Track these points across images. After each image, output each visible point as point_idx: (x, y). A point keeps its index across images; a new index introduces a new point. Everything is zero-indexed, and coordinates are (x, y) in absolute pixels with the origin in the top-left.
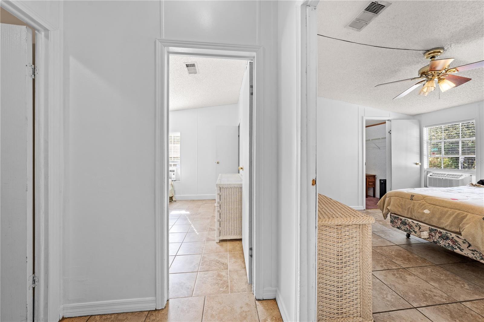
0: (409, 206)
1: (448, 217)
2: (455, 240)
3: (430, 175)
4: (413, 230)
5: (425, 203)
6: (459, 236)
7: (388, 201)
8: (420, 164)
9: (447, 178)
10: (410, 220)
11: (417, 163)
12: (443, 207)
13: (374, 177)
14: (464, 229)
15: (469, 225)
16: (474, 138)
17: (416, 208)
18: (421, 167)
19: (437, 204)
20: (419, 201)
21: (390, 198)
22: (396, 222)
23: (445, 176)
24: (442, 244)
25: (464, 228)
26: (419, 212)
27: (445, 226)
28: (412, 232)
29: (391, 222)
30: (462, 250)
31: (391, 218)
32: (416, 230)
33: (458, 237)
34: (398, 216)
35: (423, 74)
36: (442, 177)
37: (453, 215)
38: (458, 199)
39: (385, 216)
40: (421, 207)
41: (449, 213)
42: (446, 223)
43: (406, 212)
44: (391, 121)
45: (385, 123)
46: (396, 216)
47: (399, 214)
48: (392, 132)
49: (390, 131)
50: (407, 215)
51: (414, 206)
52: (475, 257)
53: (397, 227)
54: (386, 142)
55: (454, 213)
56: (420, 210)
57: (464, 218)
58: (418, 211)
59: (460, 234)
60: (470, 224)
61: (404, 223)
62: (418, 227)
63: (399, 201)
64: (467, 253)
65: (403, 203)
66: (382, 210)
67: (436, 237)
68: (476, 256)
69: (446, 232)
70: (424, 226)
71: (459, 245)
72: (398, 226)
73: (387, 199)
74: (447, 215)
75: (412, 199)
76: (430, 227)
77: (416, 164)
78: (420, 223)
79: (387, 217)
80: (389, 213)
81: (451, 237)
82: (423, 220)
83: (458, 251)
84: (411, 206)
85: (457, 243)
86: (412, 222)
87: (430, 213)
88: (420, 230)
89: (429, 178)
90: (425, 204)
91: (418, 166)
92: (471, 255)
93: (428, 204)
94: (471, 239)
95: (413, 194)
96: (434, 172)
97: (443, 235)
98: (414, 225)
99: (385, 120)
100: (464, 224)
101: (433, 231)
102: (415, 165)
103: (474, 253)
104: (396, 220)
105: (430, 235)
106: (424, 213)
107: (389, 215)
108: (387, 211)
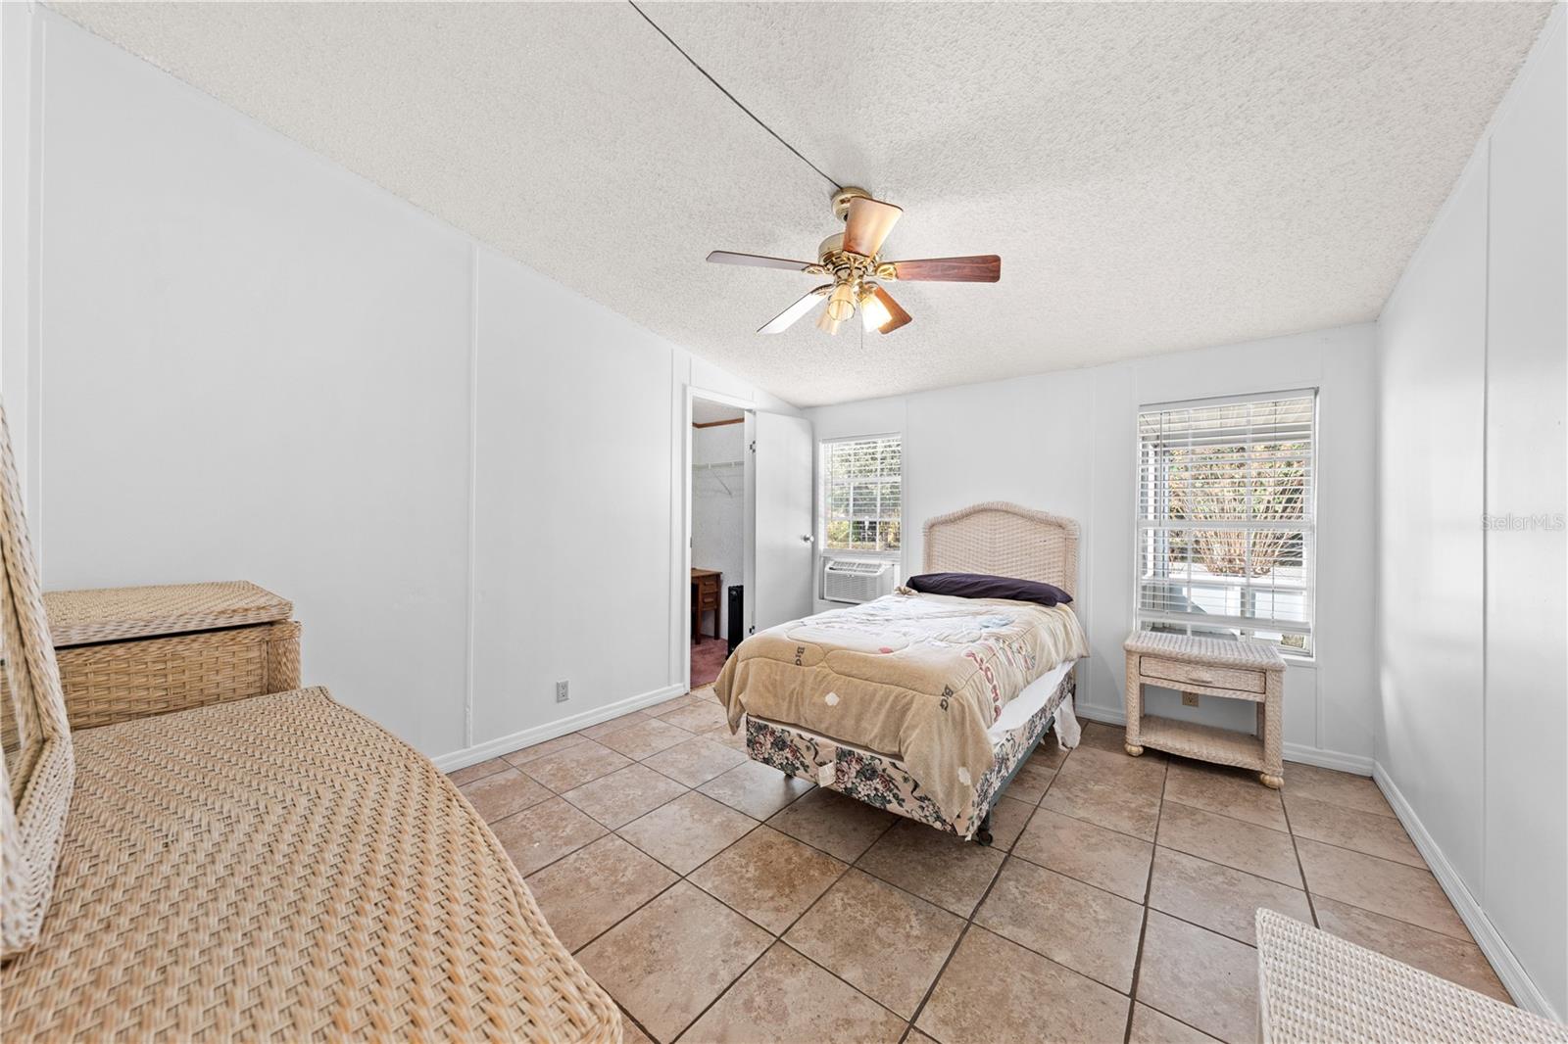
0: (793, 686)
1: (876, 713)
2: (889, 776)
3: (831, 568)
4: (802, 764)
5: (828, 670)
6: (897, 763)
7: (742, 674)
8: (812, 539)
9: (857, 573)
10: (794, 731)
11: (808, 536)
12: (866, 680)
13: (716, 578)
14: (909, 744)
15: (917, 731)
16: (898, 479)
17: (807, 691)
18: (814, 545)
19: (855, 672)
20: (815, 667)
21: (747, 664)
22: (760, 743)
23: (854, 568)
24: (863, 794)
25: (908, 742)
26: (814, 704)
27: (871, 741)
28: (798, 769)
29: (748, 746)
30: (901, 802)
31: (748, 730)
32: (806, 762)
33: (894, 765)
34: (766, 723)
35: (830, 259)
36: (850, 572)
37: (886, 701)
38: (892, 648)
39: (734, 727)
40: (819, 686)
41: (878, 698)
42: (872, 730)
43: (785, 705)
44: (755, 413)
45: (742, 420)
46: (761, 722)
47: (767, 714)
48: (757, 447)
49: (754, 442)
50: (787, 715)
51: (803, 683)
52: (926, 816)
53: (764, 758)
54: (743, 476)
55: (888, 697)
56: (816, 699)
57: (908, 709)
58: (813, 701)
59: (901, 759)
60: (920, 726)
61: (780, 744)
62: (813, 752)
63: (768, 671)
64: (910, 809)
65: (778, 678)
66: (726, 704)
67: (851, 778)
68: (928, 814)
69: (872, 757)
70: (826, 746)
71: (897, 787)
72: (766, 756)
73: (740, 666)
74: (874, 705)
75: (799, 663)
76: (840, 745)
77: (806, 539)
78: (818, 739)
79: (738, 727)
80: (745, 715)
81: (880, 769)
82: (822, 728)
83: (893, 807)
84: (796, 685)
85: (893, 784)
86: (798, 738)
87: (839, 703)
88: (818, 759)
89: (829, 575)
90: (827, 675)
91: (808, 544)
92: (917, 815)
93: (835, 674)
94: (921, 772)
95: (802, 645)
96: (836, 560)
97: (866, 765)
98: (802, 745)
99: (743, 410)
100: (908, 728)
101: (845, 756)
102: (803, 542)
103: (924, 805)
104: (761, 736)
105: (838, 770)
106: (825, 705)
107: (743, 720)
108: (738, 707)
